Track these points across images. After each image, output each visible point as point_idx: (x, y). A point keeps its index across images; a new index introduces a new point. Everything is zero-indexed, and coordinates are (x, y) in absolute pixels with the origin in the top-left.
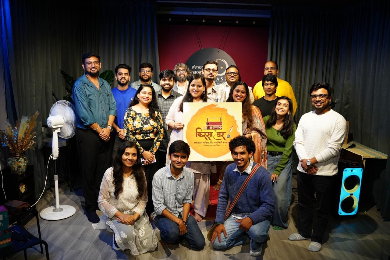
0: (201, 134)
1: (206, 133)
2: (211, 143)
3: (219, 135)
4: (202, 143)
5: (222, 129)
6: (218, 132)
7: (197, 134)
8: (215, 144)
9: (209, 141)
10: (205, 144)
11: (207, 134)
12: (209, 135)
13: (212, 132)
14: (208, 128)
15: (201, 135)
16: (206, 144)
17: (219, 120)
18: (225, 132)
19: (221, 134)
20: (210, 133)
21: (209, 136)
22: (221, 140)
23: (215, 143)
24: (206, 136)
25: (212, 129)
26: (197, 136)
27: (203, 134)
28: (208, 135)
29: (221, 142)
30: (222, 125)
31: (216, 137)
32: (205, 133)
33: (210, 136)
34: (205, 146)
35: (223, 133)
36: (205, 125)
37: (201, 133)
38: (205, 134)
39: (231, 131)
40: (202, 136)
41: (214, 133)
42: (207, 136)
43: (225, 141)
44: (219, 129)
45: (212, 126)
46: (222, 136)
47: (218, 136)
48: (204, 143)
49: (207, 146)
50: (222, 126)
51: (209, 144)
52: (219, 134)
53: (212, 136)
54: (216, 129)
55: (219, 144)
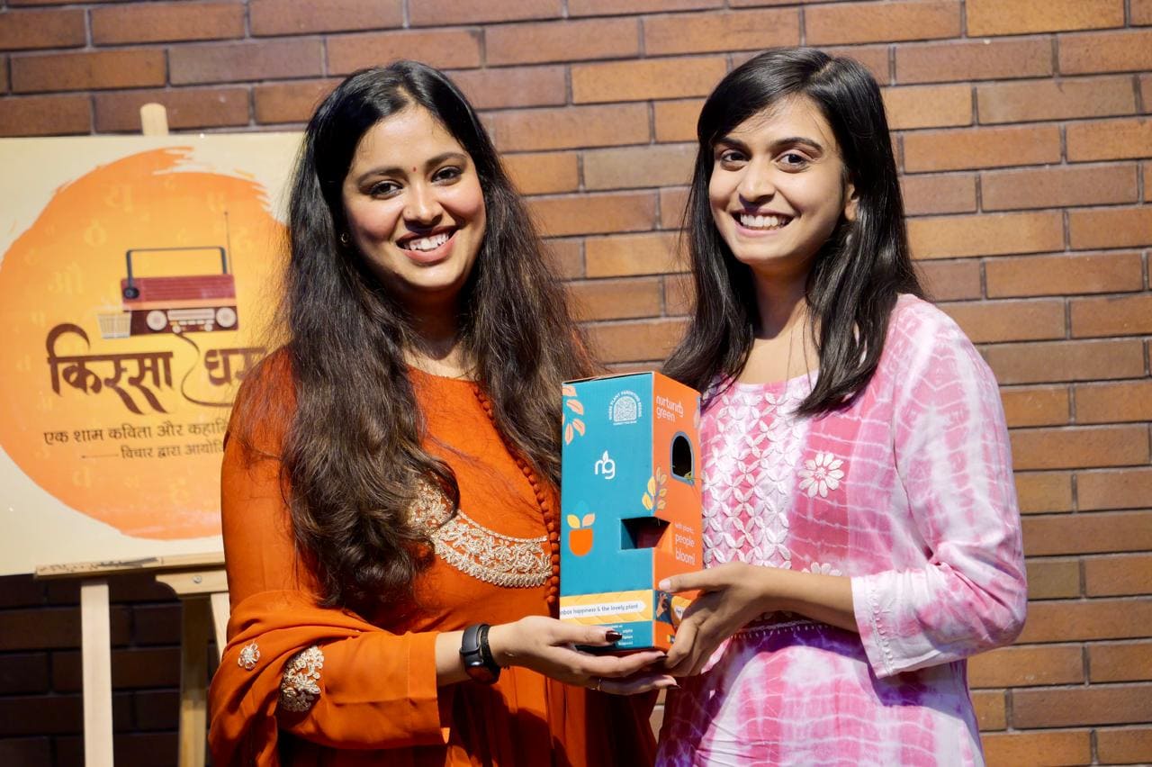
0: (89, 366)
1: (124, 364)
2: (166, 429)
3: (219, 373)
4: (98, 434)
5: (234, 327)
6: (211, 353)
9: (151, 419)
11: (132, 368)
12: (149, 375)
14: (139, 325)
16: (134, 443)
20: (154, 356)
21: (148, 381)
23: (194, 428)
24: (124, 384)
25: (167, 329)
26: (56, 388)
27: (105, 370)
28: (142, 376)
32: (116, 359)
33: (156, 381)
34: (127, 452)
36: (116, 306)
37: (82, 360)
38: (119, 371)
40: (97, 387)
42: (135, 381)
44: (217, 327)
45: (165, 311)
47: (217, 382)
48: (114, 433)
50: (234, 308)
51: (157, 441)
53: (169, 382)
54: (195, 328)
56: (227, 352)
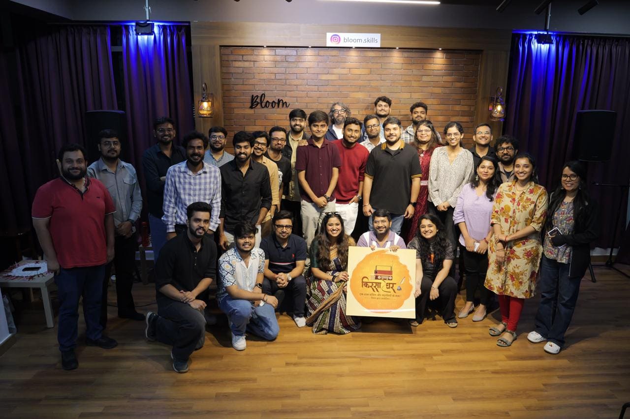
0: (368, 284)
2: (379, 295)
3: (388, 287)
4: (368, 294)
5: (391, 280)
7: (364, 284)
8: (384, 297)
9: (376, 293)
11: (375, 284)
13: (381, 283)
14: (376, 278)
16: (373, 296)
17: (389, 270)
18: (395, 284)
19: (391, 285)
20: (378, 283)
21: (377, 287)
22: (390, 292)
23: (383, 295)
24: (373, 287)
25: (381, 279)
26: (362, 287)
27: (370, 284)
29: (390, 295)
31: (385, 288)
32: (372, 283)
34: (372, 298)
35: (393, 284)
36: (373, 274)
37: (367, 282)
38: (373, 285)
39: (402, 283)
40: (369, 287)
41: (383, 284)
42: (375, 287)
44: (389, 279)
45: (381, 276)
46: (392, 288)
48: (370, 295)
49: (374, 298)
50: (392, 277)
51: (377, 297)
52: (388, 285)
53: (380, 288)
54: (385, 279)
55: (388, 297)
56: (390, 284)
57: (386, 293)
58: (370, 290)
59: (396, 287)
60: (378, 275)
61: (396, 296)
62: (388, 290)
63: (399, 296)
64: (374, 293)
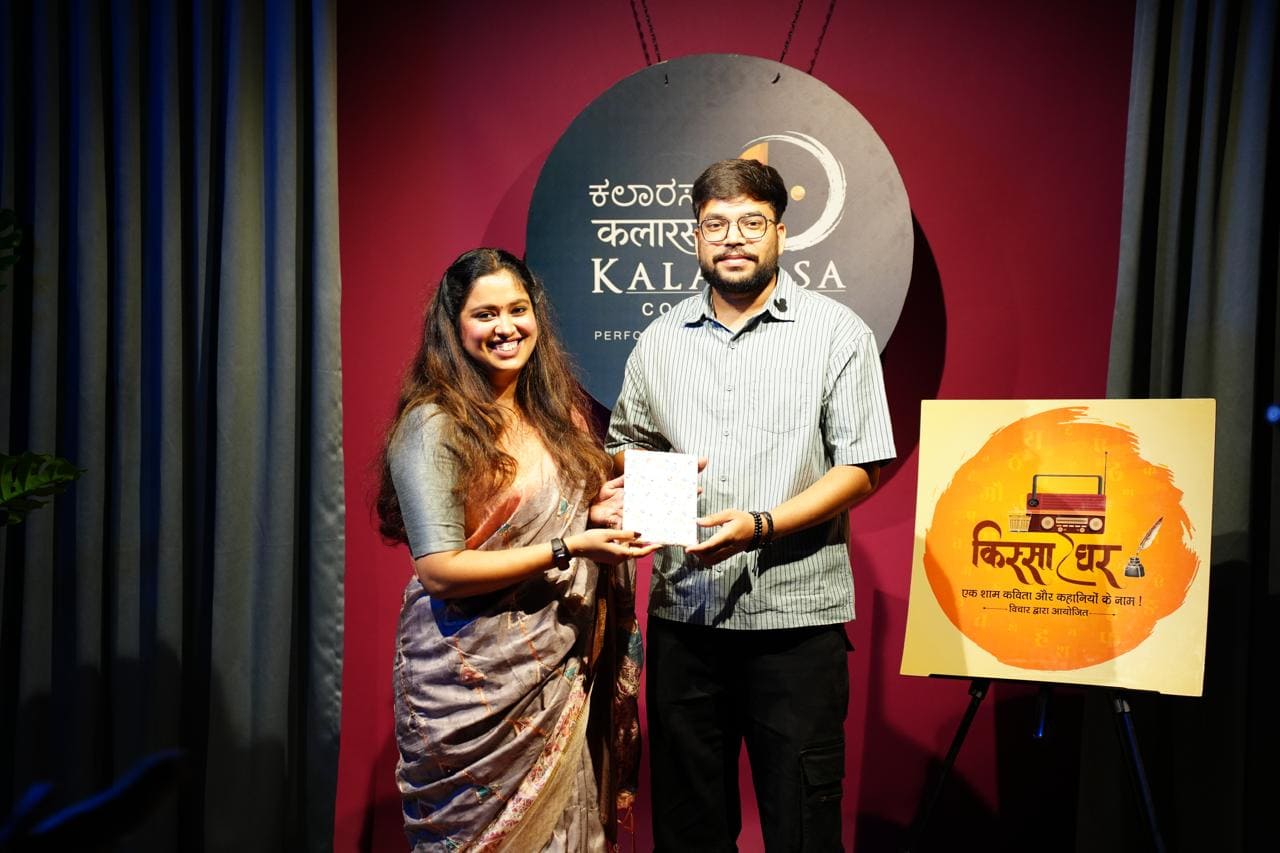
7: (980, 548)
8: (1063, 605)
10: (1012, 600)
13: (1053, 546)
15: (998, 559)
17: (1090, 488)
18: (1118, 548)
19: (1099, 556)
22: (1093, 584)
29: (1093, 598)
30: (1106, 514)
31: (1070, 569)
35: (1108, 549)
39: (1148, 543)
41: (1064, 549)
43: (1114, 593)
46: (1101, 565)
49: (1021, 609)
52: (1085, 553)
55: (1081, 605)
57: (1073, 589)
58: (1006, 577)
59: (1118, 564)
60: (1042, 512)
61: (1119, 601)
62: (1087, 576)
63: (1131, 600)
64: (1023, 588)
